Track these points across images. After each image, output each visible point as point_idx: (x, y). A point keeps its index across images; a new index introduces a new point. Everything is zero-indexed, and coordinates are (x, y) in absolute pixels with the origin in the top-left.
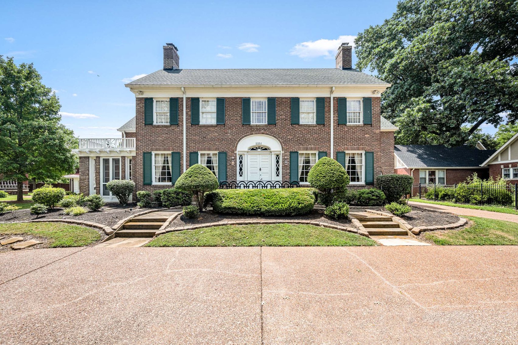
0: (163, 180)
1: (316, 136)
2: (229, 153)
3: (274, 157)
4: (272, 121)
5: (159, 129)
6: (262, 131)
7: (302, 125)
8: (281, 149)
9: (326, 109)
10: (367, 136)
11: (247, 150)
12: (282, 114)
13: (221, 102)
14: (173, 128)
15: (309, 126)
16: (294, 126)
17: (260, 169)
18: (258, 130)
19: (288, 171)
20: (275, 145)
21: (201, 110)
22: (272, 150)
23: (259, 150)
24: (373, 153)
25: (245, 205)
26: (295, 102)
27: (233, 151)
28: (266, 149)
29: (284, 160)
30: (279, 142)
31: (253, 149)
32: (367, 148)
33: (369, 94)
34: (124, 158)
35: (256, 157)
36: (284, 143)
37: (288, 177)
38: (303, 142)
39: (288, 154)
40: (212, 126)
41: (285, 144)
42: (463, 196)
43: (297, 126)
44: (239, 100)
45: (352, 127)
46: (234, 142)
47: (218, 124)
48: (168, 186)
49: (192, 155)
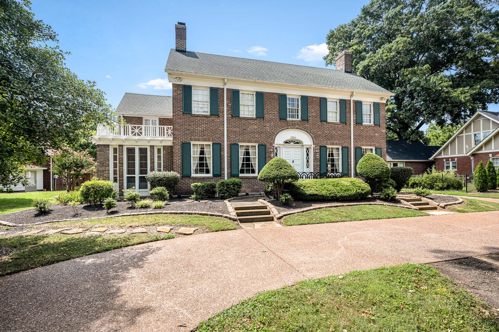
0: (201, 171)
1: (340, 133)
2: (268, 146)
3: (305, 150)
4: (305, 119)
5: (198, 118)
6: (297, 126)
7: (329, 123)
8: (312, 144)
9: (347, 110)
10: (377, 134)
11: (283, 143)
12: (314, 111)
13: (260, 96)
14: (213, 118)
15: (335, 124)
16: (323, 123)
17: (293, 161)
18: (293, 126)
19: (319, 163)
20: (306, 139)
21: (241, 102)
22: (304, 144)
23: (292, 143)
24: (381, 149)
25: (324, 193)
26: (323, 102)
27: (271, 144)
28: (297, 143)
29: (315, 153)
30: (310, 137)
31: (286, 142)
32: (377, 145)
33: (377, 100)
34: (152, 147)
35: (289, 150)
36: (315, 138)
37: (318, 168)
38: (330, 138)
39: (318, 148)
40: (252, 119)
42: (429, 184)
43: (325, 123)
44: (276, 97)
45: (366, 126)
46: (273, 136)
47: (258, 117)
48: (209, 178)
49: (233, 146)
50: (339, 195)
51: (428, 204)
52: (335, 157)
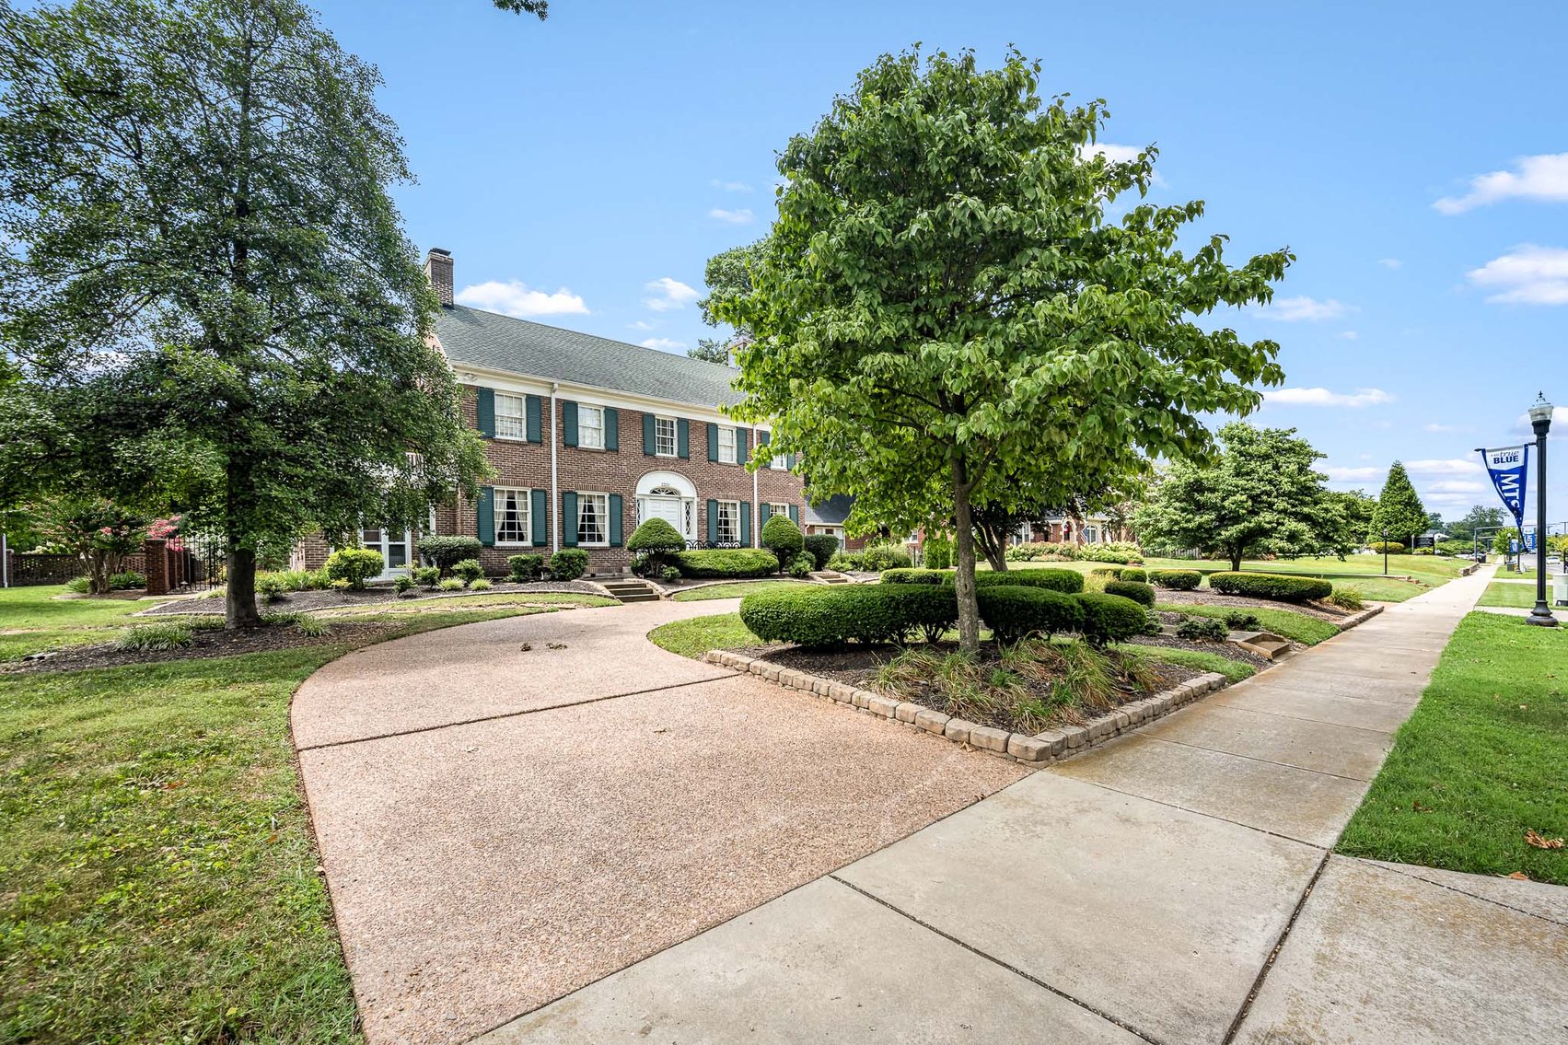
0: (511, 536)
1: (736, 479)
2: (626, 497)
3: (684, 505)
4: (684, 457)
5: (507, 446)
6: (671, 467)
7: (721, 464)
8: (695, 495)
9: (748, 444)
10: (791, 484)
11: (648, 493)
12: (697, 444)
13: (612, 415)
14: (532, 447)
15: (730, 466)
16: (712, 463)
18: (665, 465)
19: (705, 527)
20: (686, 489)
21: (580, 423)
22: (683, 495)
23: (663, 494)
24: (797, 506)
26: (711, 430)
27: (631, 494)
28: (671, 493)
29: (700, 511)
30: (693, 484)
31: (654, 492)
32: (791, 500)
36: (700, 486)
37: (705, 536)
38: (722, 486)
39: (705, 502)
40: (598, 452)
41: (701, 489)
42: (871, 563)
43: (715, 464)
44: (639, 416)
45: (775, 471)
46: (633, 480)
47: (608, 450)
48: (525, 549)
49: (567, 496)
50: (738, 570)
51: (846, 581)
52: (730, 518)
